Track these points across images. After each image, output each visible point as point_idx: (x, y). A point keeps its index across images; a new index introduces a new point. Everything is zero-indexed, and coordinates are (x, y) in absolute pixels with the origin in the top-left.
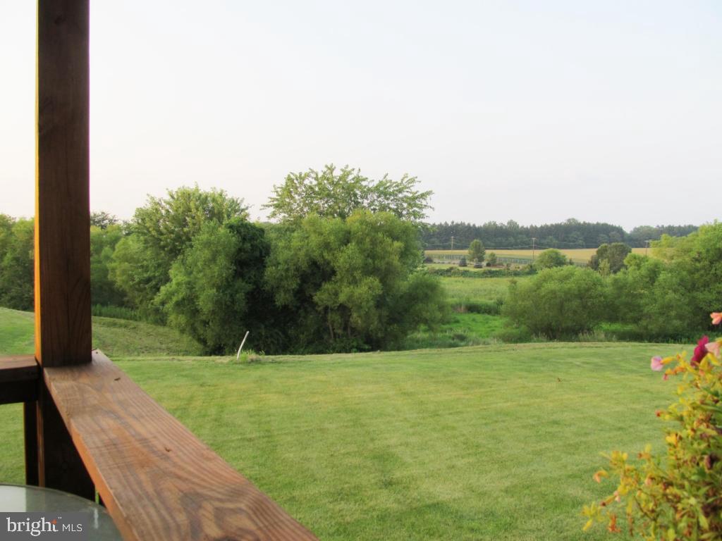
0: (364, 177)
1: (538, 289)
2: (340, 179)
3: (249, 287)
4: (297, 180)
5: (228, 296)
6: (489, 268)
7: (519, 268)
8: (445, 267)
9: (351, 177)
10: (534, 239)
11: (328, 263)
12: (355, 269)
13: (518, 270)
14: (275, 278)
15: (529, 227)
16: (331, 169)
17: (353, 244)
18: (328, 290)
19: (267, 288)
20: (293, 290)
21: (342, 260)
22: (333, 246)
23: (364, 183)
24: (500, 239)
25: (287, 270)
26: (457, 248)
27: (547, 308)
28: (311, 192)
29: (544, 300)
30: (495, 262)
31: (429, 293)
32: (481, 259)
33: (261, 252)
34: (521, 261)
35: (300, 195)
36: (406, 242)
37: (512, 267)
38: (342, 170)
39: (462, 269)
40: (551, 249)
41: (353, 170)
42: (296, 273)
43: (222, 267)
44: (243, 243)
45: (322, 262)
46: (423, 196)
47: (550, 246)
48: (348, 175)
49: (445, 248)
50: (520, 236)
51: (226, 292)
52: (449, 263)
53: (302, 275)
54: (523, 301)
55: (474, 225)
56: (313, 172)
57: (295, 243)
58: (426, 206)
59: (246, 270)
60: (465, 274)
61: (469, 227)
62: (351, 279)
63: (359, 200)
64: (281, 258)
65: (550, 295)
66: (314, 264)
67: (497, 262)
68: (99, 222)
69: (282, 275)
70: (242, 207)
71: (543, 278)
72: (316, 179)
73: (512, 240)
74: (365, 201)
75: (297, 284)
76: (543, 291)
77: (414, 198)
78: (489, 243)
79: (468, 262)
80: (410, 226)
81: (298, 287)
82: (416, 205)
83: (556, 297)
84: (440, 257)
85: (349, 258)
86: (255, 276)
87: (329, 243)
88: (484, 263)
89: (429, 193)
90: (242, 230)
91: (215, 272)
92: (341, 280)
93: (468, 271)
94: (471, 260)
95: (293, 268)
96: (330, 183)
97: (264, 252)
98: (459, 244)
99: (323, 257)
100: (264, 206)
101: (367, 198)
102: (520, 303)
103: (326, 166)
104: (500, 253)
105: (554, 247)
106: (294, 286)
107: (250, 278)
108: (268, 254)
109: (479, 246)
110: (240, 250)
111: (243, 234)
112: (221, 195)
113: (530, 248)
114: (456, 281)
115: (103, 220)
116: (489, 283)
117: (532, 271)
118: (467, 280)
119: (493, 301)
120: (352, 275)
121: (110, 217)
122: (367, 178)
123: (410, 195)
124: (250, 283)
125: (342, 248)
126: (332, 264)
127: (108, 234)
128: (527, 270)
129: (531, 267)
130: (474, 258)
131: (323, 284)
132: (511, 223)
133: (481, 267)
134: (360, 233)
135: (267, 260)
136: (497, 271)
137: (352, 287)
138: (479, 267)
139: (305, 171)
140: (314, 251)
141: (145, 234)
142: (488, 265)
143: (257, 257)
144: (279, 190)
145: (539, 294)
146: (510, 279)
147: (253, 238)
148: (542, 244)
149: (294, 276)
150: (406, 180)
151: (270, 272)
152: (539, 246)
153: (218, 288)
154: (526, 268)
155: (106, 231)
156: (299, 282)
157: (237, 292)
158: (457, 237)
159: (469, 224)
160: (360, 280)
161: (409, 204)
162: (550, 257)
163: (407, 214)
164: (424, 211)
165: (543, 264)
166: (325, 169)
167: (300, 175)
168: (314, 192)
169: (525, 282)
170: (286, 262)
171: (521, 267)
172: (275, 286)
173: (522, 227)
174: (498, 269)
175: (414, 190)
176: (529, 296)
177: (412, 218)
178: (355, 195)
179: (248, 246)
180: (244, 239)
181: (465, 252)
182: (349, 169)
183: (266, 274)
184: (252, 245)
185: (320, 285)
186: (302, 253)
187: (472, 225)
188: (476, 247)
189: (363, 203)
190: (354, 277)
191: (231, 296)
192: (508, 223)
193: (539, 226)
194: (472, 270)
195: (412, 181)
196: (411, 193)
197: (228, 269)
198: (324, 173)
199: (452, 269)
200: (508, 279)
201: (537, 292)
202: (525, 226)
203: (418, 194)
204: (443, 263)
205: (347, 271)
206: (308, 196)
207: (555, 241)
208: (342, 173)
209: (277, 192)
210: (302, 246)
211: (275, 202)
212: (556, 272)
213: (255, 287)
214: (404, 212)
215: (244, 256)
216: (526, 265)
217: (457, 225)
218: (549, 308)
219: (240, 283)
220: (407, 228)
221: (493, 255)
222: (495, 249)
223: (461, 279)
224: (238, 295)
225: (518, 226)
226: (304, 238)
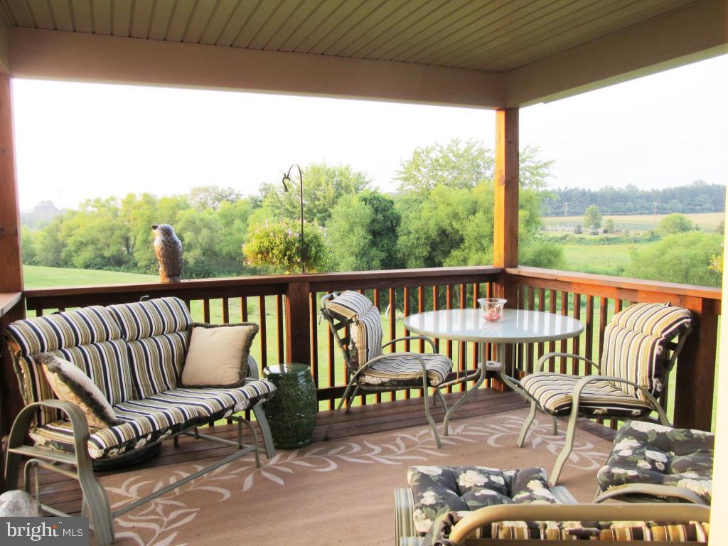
0: (488, 149)
1: (662, 254)
2: (465, 152)
3: (384, 255)
4: (423, 153)
5: (365, 263)
6: (606, 235)
7: (639, 234)
8: (560, 234)
9: (475, 149)
10: (656, 203)
11: (457, 232)
12: (483, 237)
13: (639, 236)
14: (406, 246)
15: (650, 191)
16: (457, 142)
17: (481, 213)
18: (457, 256)
19: (399, 255)
20: (424, 257)
21: (470, 228)
22: (461, 215)
23: (487, 155)
24: (617, 204)
25: (418, 239)
26: (571, 214)
27: (671, 274)
28: (436, 165)
29: (668, 266)
30: (612, 228)
31: (553, 259)
32: (597, 226)
33: (392, 224)
34: (641, 226)
35: (425, 167)
36: (530, 210)
37: (632, 234)
38: (467, 143)
39: (577, 236)
40: (675, 214)
41: (478, 142)
42: (427, 241)
43: (359, 237)
44: (376, 214)
45: (451, 231)
46: (546, 165)
47: (674, 211)
48: (472, 148)
49: (557, 214)
50: (640, 200)
51: (363, 260)
52: (563, 230)
53: (431, 243)
54: (646, 267)
55: (589, 190)
56: (437, 145)
57: (425, 213)
58: (548, 175)
59: (379, 240)
60: (581, 241)
61: (584, 193)
62: (479, 246)
63: (482, 171)
64: (412, 228)
65: (675, 262)
66: (443, 232)
67: (615, 229)
68: (226, 197)
69: (413, 243)
70: (366, 180)
71: (667, 244)
72: (441, 152)
73: (630, 205)
74: (488, 171)
75: (428, 251)
76: (667, 258)
77: (536, 168)
78: (605, 208)
79: (583, 229)
80: (534, 195)
81: (428, 254)
82: (538, 174)
83: (681, 263)
84: (553, 224)
85: (477, 226)
86: (387, 244)
87: (458, 213)
88: (601, 230)
89: (551, 162)
90: (375, 202)
91: (352, 242)
92: (469, 248)
93: (584, 238)
94: (587, 227)
95: (423, 236)
96: (454, 156)
97: (394, 222)
98: (574, 210)
99: (452, 225)
100: (393, 179)
101: (489, 169)
102: (643, 269)
103: (452, 140)
104: (618, 220)
105: (678, 211)
106: (425, 253)
107: (383, 246)
108: (398, 224)
109: (596, 212)
110: (373, 221)
111: (375, 206)
112: (347, 169)
113: (651, 213)
114: (572, 249)
115: (230, 195)
116: (608, 250)
117: (654, 237)
118: (583, 247)
119: (612, 268)
120: (479, 242)
121: (236, 192)
122: (490, 150)
123: (533, 165)
124: (383, 251)
125: (470, 217)
126: (460, 233)
127: (238, 208)
128: (648, 237)
129: (652, 233)
130: (590, 225)
131: (452, 251)
132: (630, 186)
133: (597, 234)
134: (487, 203)
135: (399, 229)
136: (615, 238)
137: (480, 253)
138: (595, 234)
139: (431, 145)
140: (443, 221)
141: (279, 208)
142: (605, 232)
143: (388, 228)
144: (406, 163)
145: (663, 260)
146: (630, 245)
147: (384, 210)
148: (665, 209)
149: (425, 244)
150: (528, 150)
151: (402, 241)
152: (662, 211)
153: (357, 256)
154: (646, 235)
155: (235, 205)
156: (429, 249)
157: (373, 260)
158: (571, 203)
159: (584, 190)
160: (488, 247)
161: (532, 174)
162: (674, 222)
163: (530, 183)
164: (546, 180)
165: (665, 230)
166: (450, 142)
167: (427, 149)
168: (440, 165)
169: (647, 249)
170: (417, 232)
171: (641, 233)
172: (407, 254)
173: (643, 191)
174: (615, 236)
175: (536, 159)
176: (652, 263)
177: (535, 187)
178: (478, 166)
179: (380, 217)
180: (377, 210)
181: (580, 219)
182: (473, 141)
183: (398, 242)
184: (383, 216)
185: (449, 252)
186: (432, 223)
187: (587, 190)
188: (592, 213)
189: (485, 173)
190: (482, 244)
191: (368, 262)
192: (627, 187)
193: (661, 189)
194: (589, 237)
195: (535, 150)
196: (534, 162)
197: (364, 238)
198: (449, 146)
199: (566, 236)
200: (626, 246)
201: (661, 259)
202: (646, 190)
203: (542, 163)
204: (556, 230)
205: (476, 239)
206: (434, 169)
207: (680, 206)
208: (466, 145)
209: (403, 165)
210: (432, 216)
211: (403, 176)
212: (682, 238)
213: (387, 255)
214: (527, 182)
215: (377, 227)
216: (646, 232)
217: (571, 191)
218: (674, 274)
219: (374, 251)
220: (531, 197)
221: (610, 221)
222: (612, 214)
223: (577, 246)
224: (373, 263)
225: (637, 190)
226: (433, 208)
